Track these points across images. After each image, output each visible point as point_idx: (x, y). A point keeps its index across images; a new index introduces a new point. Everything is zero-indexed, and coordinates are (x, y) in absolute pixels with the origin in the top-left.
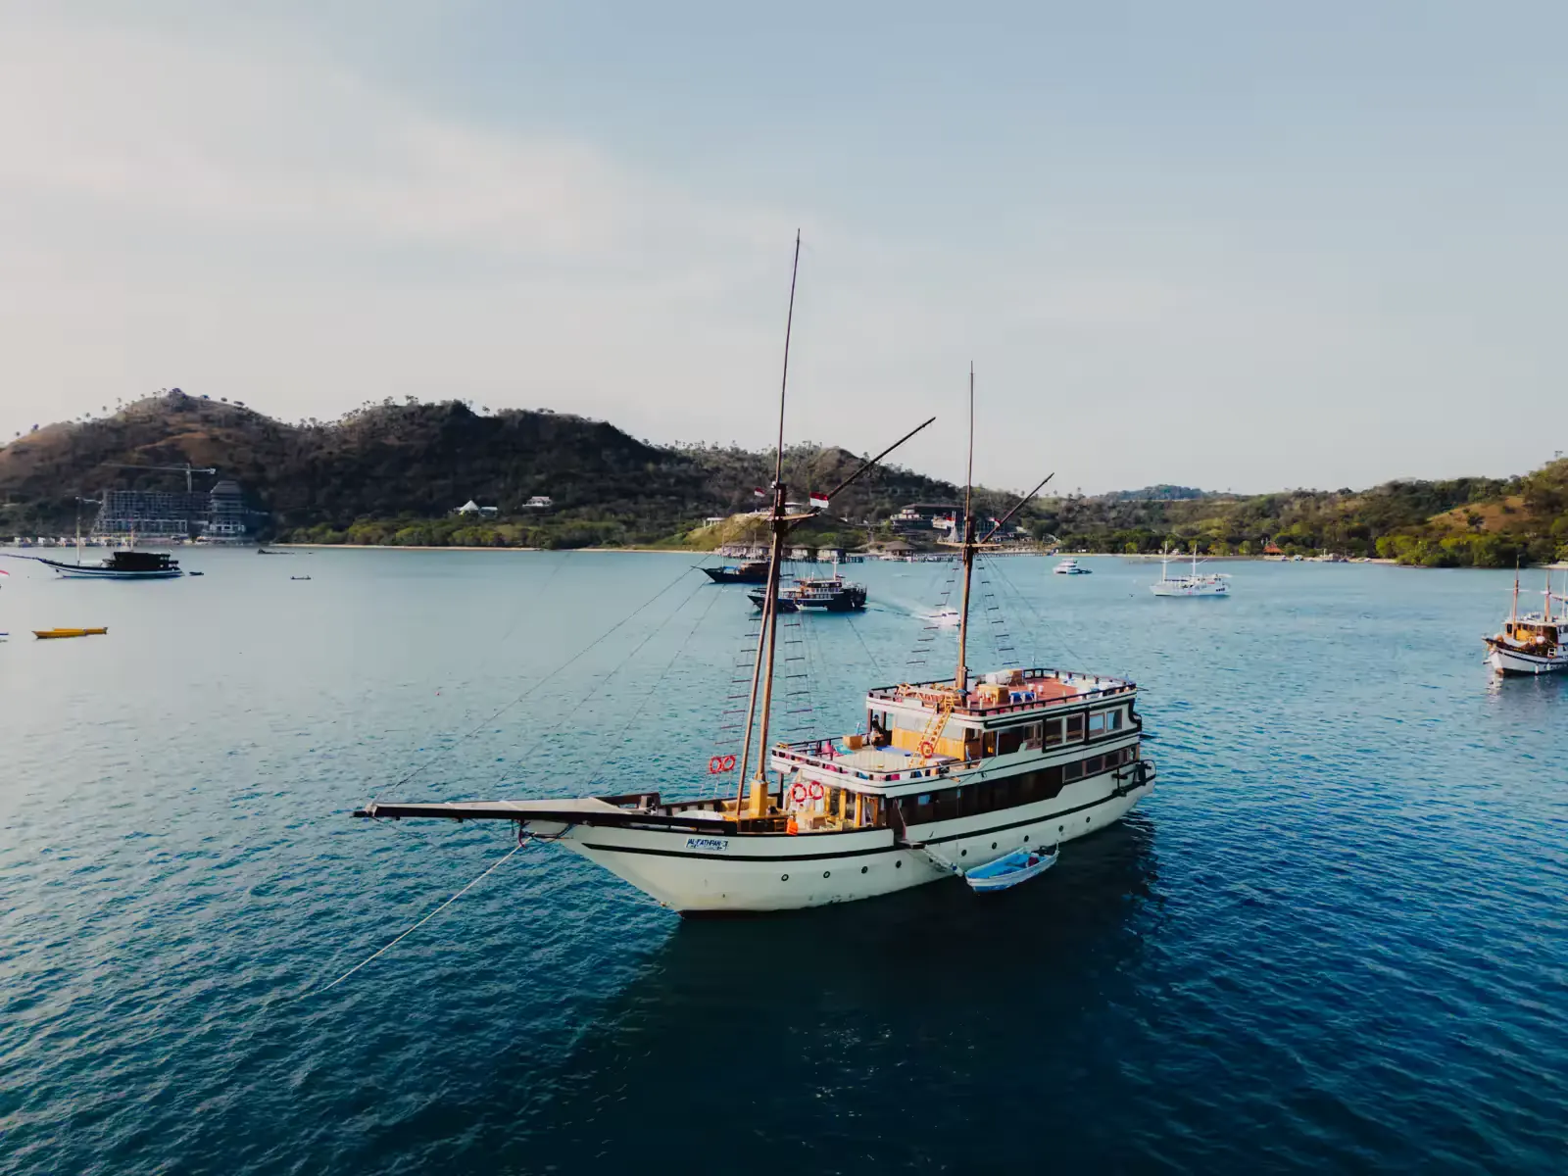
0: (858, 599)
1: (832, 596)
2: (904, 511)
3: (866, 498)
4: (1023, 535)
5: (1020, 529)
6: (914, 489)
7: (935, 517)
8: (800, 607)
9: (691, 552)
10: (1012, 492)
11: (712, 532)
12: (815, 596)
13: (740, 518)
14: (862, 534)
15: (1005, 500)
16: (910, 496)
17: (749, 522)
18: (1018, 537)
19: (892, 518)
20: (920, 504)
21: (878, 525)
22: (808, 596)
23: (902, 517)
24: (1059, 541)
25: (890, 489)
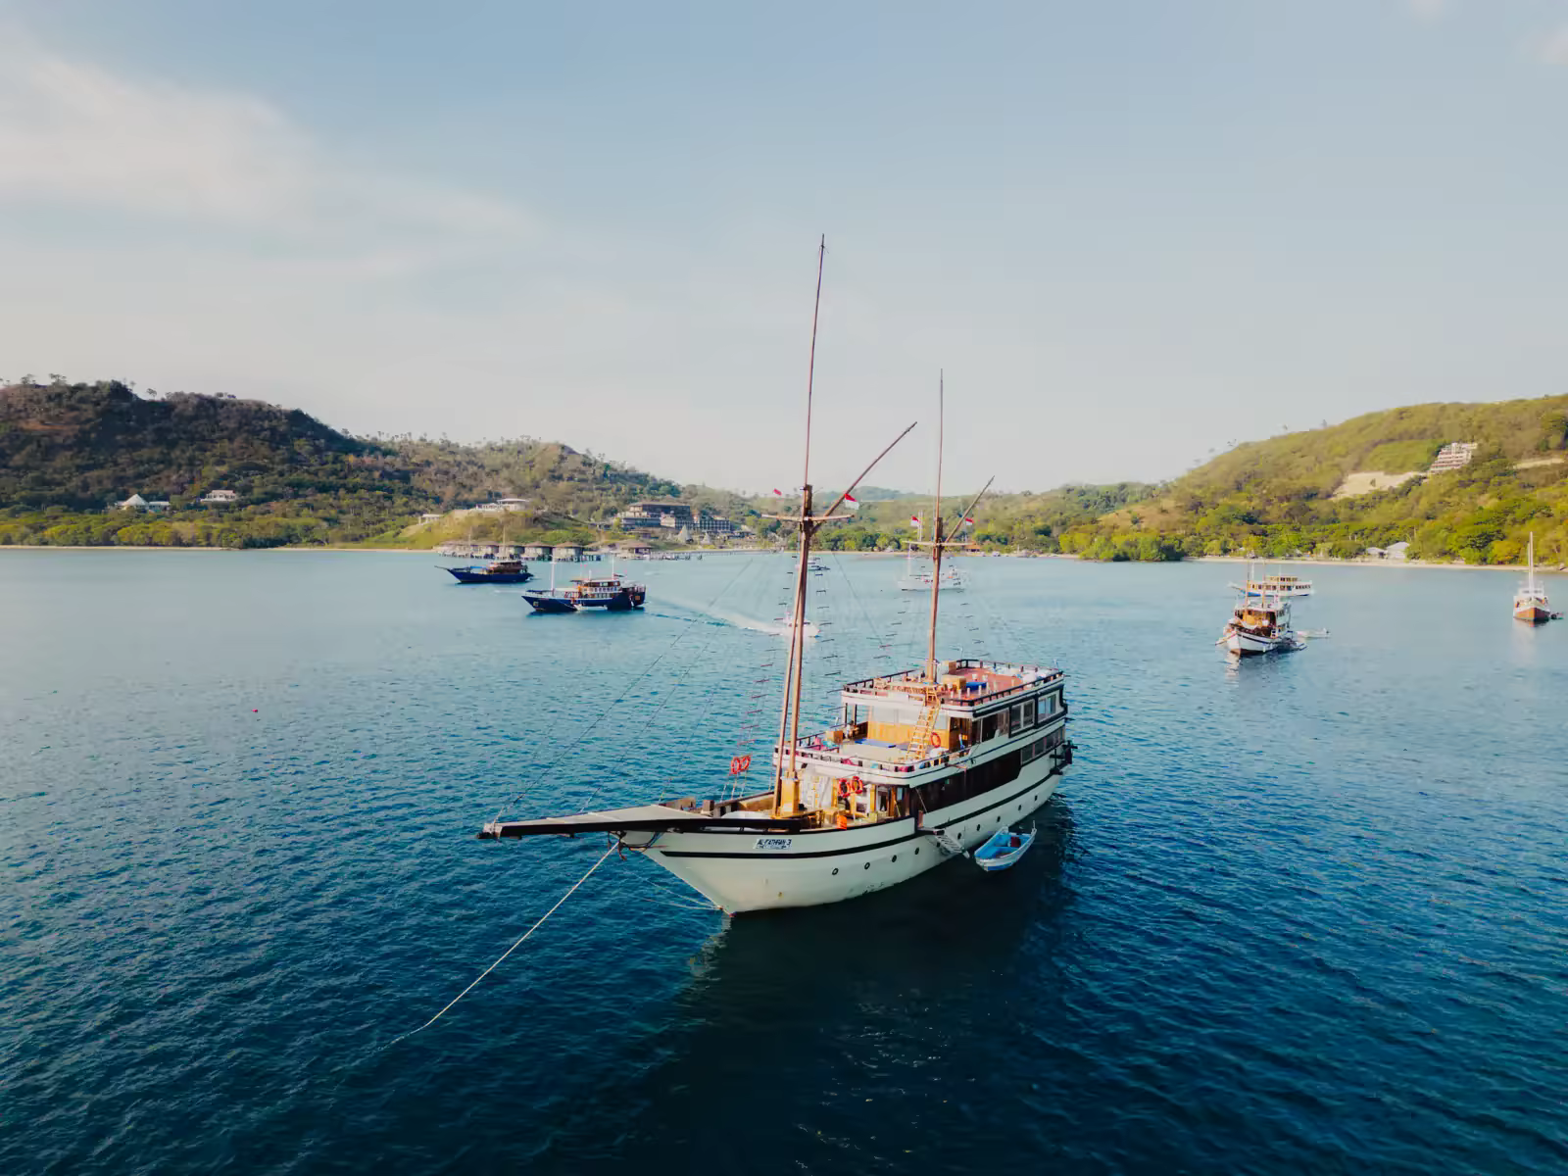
1: (611, 595)
2: (632, 509)
3: (591, 495)
4: (748, 534)
5: (745, 528)
6: (639, 487)
7: (663, 515)
8: (579, 607)
9: (406, 551)
10: (734, 492)
11: (429, 530)
12: (593, 595)
13: (460, 514)
14: (593, 532)
15: (728, 499)
16: (635, 494)
17: (469, 519)
18: (743, 535)
19: (619, 515)
20: (648, 502)
21: (606, 523)
22: (586, 596)
23: (629, 514)
24: (781, 539)
25: (615, 486)
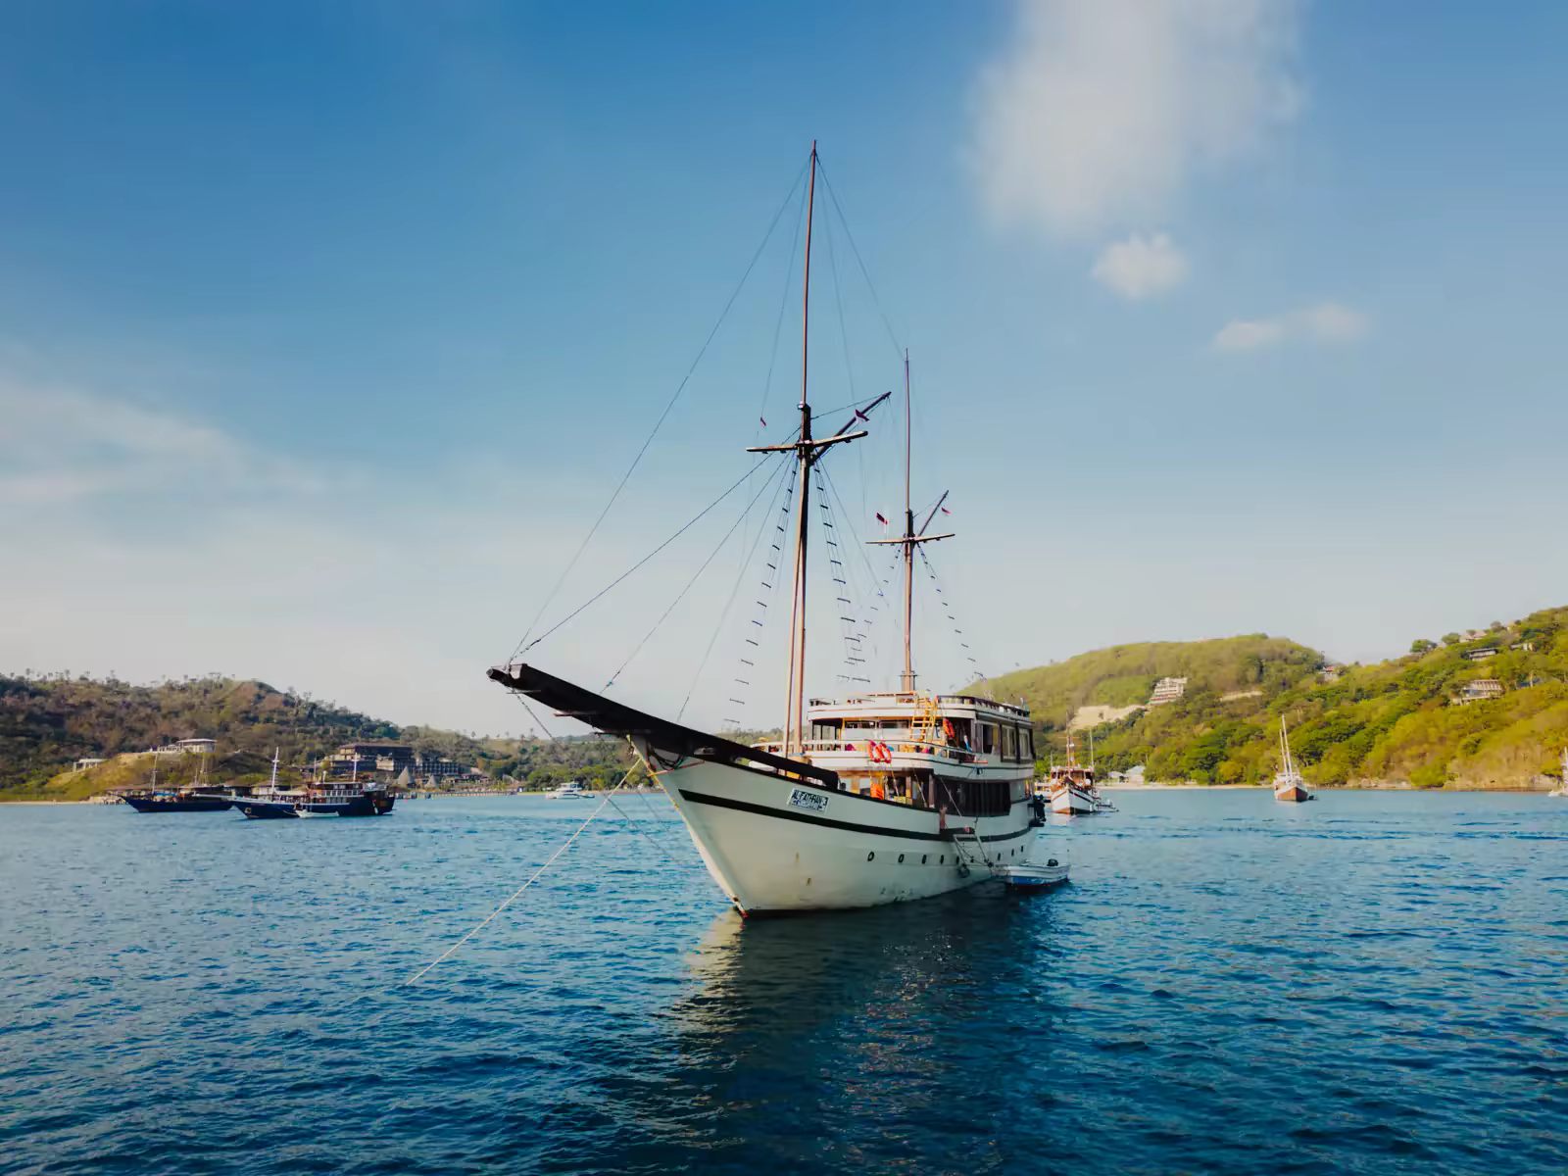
0: (383, 804)
1: (348, 800)
2: (342, 751)
3: (291, 738)
4: (478, 777)
5: (475, 771)
6: (350, 729)
7: (380, 757)
8: (300, 813)
9: (54, 803)
10: (462, 733)
11: (86, 777)
12: (324, 800)
13: (128, 759)
14: (294, 775)
15: (455, 741)
16: (345, 737)
17: (140, 762)
18: (473, 778)
19: (326, 758)
20: (360, 744)
21: (310, 766)
22: (315, 800)
23: (338, 758)
24: (518, 782)
25: (322, 728)
